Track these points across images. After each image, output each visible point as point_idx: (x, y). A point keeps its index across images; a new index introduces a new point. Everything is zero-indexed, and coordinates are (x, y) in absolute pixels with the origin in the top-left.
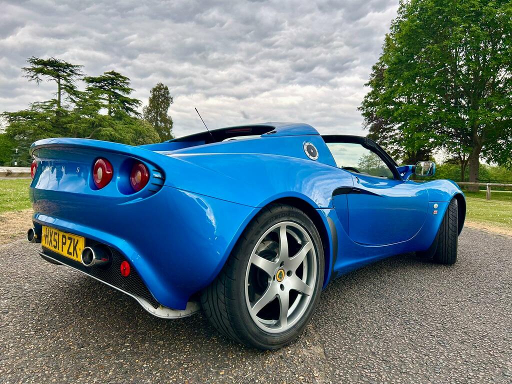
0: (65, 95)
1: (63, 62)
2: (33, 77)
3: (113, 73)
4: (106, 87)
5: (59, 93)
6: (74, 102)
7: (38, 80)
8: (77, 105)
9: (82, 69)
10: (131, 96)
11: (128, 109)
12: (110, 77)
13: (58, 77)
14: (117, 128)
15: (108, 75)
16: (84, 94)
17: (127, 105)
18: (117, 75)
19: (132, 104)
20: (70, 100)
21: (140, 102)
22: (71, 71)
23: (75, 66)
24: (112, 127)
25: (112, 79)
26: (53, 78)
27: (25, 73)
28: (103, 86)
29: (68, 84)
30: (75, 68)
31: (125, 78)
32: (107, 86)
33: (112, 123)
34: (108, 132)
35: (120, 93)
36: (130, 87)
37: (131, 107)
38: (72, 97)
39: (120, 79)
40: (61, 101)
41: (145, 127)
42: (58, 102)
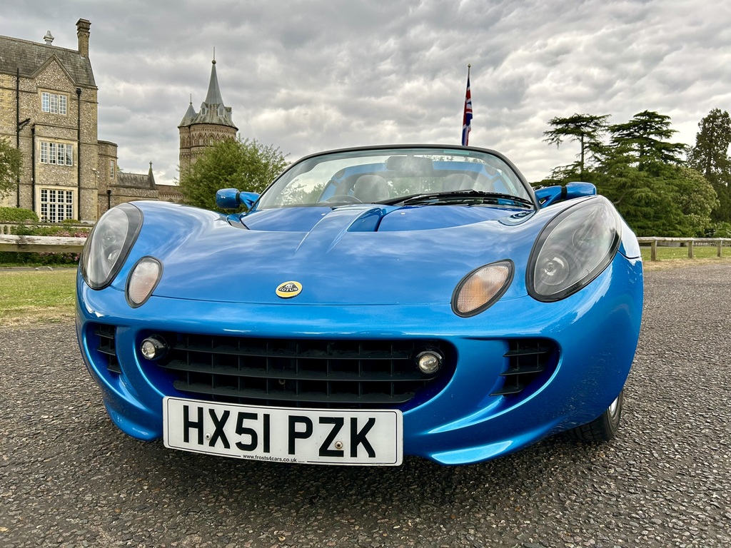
0: (589, 154)
1: (588, 116)
2: (553, 139)
3: (646, 114)
4: (636, 134)
5: (583, 153)
6: (599, 160)
7: (559, 141)
8: (602, 163)
9: (608, 119)
10: (672, 140)
11: (667, 158)
12: (642, 120)
13: (582, 134)
14: (656, 186)
15: (639, 117)
16: (608, 148)
17: (666, 153)
18: (652, 115)
19: (673, 151)
20: (593, 159)
21: (685, 146)
22: (596, 124)
23: (600, 118)
24: (648, 186)
25: (645, 122)
26: (576, 137)
27: (546, 137)
28: (632, 133)
29: (593, 141)
30: (600, 120)
31: (663, 118)
32: (638, 132)
33: (648, 182)
34: (643, 194)
35: (657, 138)
36: (670, 128)
37: (671, 154)
38: (597, 155)
39: (657, 120)
40: (585, 162)
41: (692, 178)
42: (581, 164)
